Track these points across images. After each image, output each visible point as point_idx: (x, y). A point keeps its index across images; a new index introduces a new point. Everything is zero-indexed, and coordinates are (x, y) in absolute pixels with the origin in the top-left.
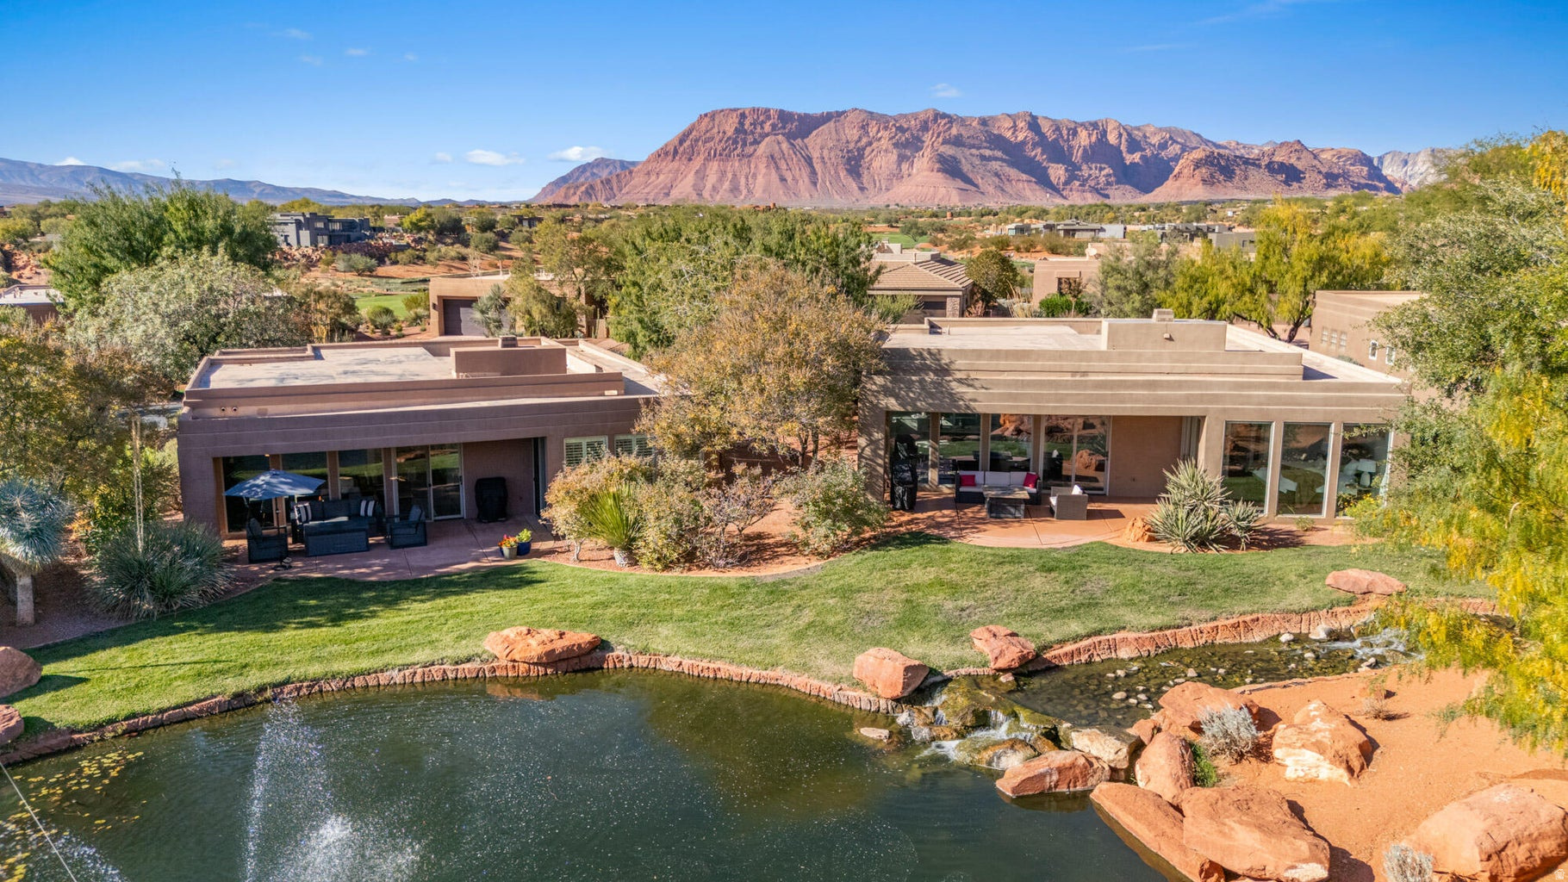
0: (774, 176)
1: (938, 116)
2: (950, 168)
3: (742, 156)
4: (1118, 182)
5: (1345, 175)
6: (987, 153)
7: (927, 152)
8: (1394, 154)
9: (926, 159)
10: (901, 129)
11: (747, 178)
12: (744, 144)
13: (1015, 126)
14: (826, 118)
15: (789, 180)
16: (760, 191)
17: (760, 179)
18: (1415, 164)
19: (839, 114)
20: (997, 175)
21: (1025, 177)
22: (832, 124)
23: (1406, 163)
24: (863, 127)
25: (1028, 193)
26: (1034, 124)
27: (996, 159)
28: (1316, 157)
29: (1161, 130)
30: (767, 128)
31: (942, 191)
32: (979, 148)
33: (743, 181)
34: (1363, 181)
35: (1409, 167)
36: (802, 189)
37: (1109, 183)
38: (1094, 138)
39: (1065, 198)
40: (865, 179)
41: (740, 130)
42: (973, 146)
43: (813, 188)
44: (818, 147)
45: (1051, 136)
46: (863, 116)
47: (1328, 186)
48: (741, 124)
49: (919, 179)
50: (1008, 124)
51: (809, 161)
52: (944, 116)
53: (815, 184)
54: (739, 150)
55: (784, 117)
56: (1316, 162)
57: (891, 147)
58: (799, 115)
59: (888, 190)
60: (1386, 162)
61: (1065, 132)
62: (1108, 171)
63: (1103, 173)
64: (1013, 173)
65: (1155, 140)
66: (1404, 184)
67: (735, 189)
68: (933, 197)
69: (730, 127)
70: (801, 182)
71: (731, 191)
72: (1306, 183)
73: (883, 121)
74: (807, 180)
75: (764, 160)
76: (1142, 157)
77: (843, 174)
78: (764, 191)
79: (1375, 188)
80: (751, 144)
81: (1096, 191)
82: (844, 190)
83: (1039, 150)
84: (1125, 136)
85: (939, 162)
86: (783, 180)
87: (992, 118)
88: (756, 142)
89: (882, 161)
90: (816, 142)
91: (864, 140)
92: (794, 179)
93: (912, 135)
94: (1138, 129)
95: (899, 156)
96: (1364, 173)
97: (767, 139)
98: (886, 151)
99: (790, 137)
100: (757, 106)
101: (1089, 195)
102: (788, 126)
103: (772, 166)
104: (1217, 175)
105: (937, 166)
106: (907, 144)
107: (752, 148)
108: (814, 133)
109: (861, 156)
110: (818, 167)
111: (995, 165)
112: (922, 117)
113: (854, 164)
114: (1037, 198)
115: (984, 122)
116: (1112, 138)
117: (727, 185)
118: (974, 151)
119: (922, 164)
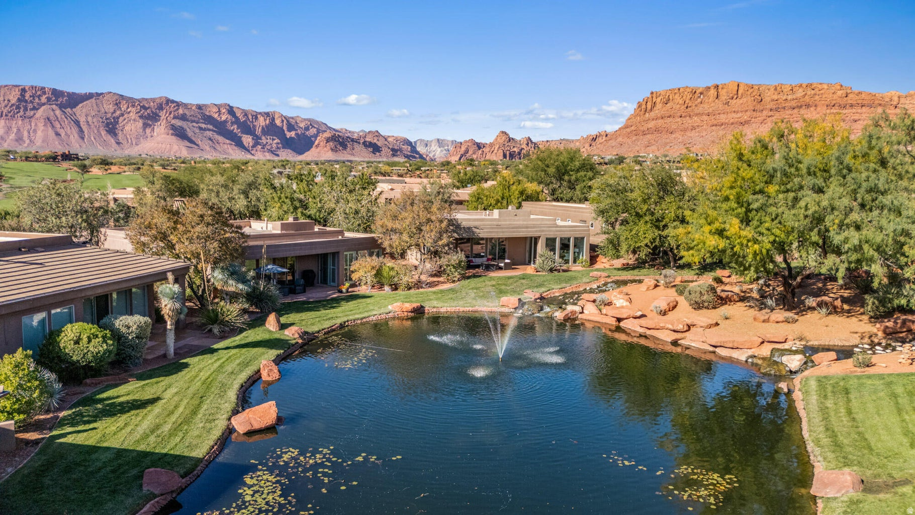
0: (51, 132)
1: (168, 101)
2: (180, 134)
3: (24, 117)
4: (284, 147)
5: (400, 150)
6: (203, 126)
7: (163, 123)
8: (421, 141)
9: (163, 127)
10: (144, 107)
11: (29, 132)
12: (26, 109)
13: (219, 111)
14: (89, 96)
15: (63, 135)
16: (40, 141)
17: (40, 133)
18: (431, 146)
19: (98, 95)
20: (210, 139)
21: (228, 141)
22: (93, 100)
23: (427, 145)
24: (116, 104)
25: (231, 151)
26: (231, 111)
27: (209, 130)
28: (386, 140)
29: (305, 120)
30: (44, 99)
31: (175, 147)
32: (197, 123)
33: (26, 134)
34: (409, 154)
35: (428, 148)
36: (73, 141)
37: (278, 148)
38: (267, 122)
39: (253, 155)
40: (120, 137)
41: (22, 99)
42: (193, 121)
43: (81, 141)
44: (83, 115)
45: (242, 119)
46: (116, 97)
47: (394, 155)
48: (23, 95)
49: (159, 139)
50: (215, 109)
51: (77, 123)
52: (173, 102)
53: (83, 138)
54: (22, 113)
55: (57, 93)
56: (386, 143)
57: (138, 118)
58: (68, 93)
59: (137, 144)
60: (418, 144)
61: (250, 117)
62: (277, 141)
63: (275, 141)
64: (221, 139)
65: (302, 125)
66: (427, 156)
67: (19, 139)
68: (170, 151)
69: (14, 97)
70: (72, 137)
71: (17, 140)
72: (383, 153)
73: (131, 102)
74: (76, 135)
75: (43, 121)
76: (296, 134)
77: (103, 133)
78: (43, 141)
79: (414, 157)
80: (31, 110)
81: (271, 152)
82: (105, 144)
83: (236, 126)
84: (285, 121)
85: (172, 129)
86: (58, 134)
87: (205, 105)
88: (34, 109)
89: (131, 125)
90: (81, 111)
91: (118, 113)
92: (66, 134)
93: (152, 112)
94: (292, 118)
95: (144, 124)
96: (409, 149)
97: (43, 107)
98: (134, 120)
99: (62, 107)
100: (35, 85)
101: (267, 154)
102: (60, 100)
103: (49, 124)
104: (338, 146)
105: (171, 132)
106: (148, 117)
107: (32, 113)
108: (80, 105)
109: (117, 123)
110: (85, 128)
111: (209, 134)
112: (158, 101)
113: (112, 127)
114: (238, 155)
115: (199, 107)
116: (278, 122)
117: (12, 136)
118: (194, 124)
119: (160, 130)
